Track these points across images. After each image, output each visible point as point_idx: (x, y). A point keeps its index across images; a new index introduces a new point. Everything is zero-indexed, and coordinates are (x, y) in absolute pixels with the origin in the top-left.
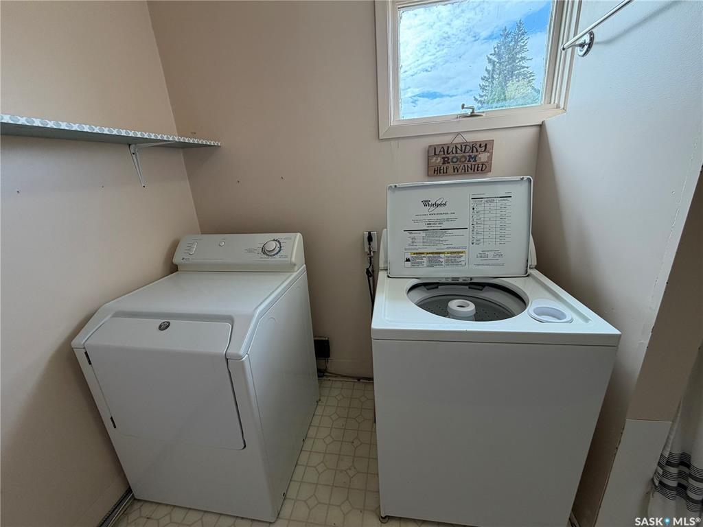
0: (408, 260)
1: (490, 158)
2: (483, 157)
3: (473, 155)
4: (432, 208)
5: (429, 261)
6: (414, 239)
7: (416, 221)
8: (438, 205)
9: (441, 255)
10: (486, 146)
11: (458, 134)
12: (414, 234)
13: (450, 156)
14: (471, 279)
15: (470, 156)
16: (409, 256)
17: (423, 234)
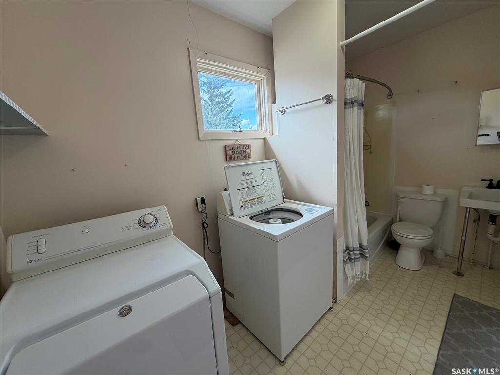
0: (242, 206)
1: (250, 152)
2: (248, 151)
3: (244, 150)
4: (247, 176)
5: (251, 204)
6: (242, 194)
7: (241, 184)
8: (249, 174)
9: (255, 200)
10: (248, 146)
11: (236, 140)
12: (243, 191)
13: (235, 150)
14: (267, 209)
15: (243, 151)
16: (241, 204)
17: (246, 190)
